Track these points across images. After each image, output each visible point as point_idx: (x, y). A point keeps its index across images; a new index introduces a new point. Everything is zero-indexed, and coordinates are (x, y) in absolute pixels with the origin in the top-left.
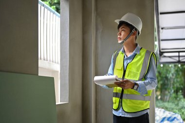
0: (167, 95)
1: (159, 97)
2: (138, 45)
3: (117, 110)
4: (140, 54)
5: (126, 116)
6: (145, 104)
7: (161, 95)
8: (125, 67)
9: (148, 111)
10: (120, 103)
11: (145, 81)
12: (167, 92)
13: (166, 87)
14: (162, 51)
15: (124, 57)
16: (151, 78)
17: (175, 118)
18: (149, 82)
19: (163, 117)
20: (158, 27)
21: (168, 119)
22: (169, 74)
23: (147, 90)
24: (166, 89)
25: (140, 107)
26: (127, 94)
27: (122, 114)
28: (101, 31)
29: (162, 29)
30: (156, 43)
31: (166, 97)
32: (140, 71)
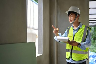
2: (81, 23)
3: (69, 59)
4: (82, 28)
5: (73, 63)
6: (84, 56)
8: (74, 35)
9: (86, 60)
10: (71, 55)
11: (85, 43)
15: (73, 30)
16: (88, 41)
18: (87, 43)
23: (86, 47)
25: (81, 58)
26: (74, 50)
27: (71, 61)
28: (60, 13)
32: (82, 37)
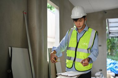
0: (114, 52)
1: (110, 54)
7: (110, 52)
12: (114, 51)
13: (113, 47)
14: (110, 32)
17: (116, 63)
19: (111, 63)
20: (108, 22)
21: (113, 64)
22: (115, 41)
24: (113, 49)
29: (110, 23)
30: (107, 28)
31: (113, 54)
